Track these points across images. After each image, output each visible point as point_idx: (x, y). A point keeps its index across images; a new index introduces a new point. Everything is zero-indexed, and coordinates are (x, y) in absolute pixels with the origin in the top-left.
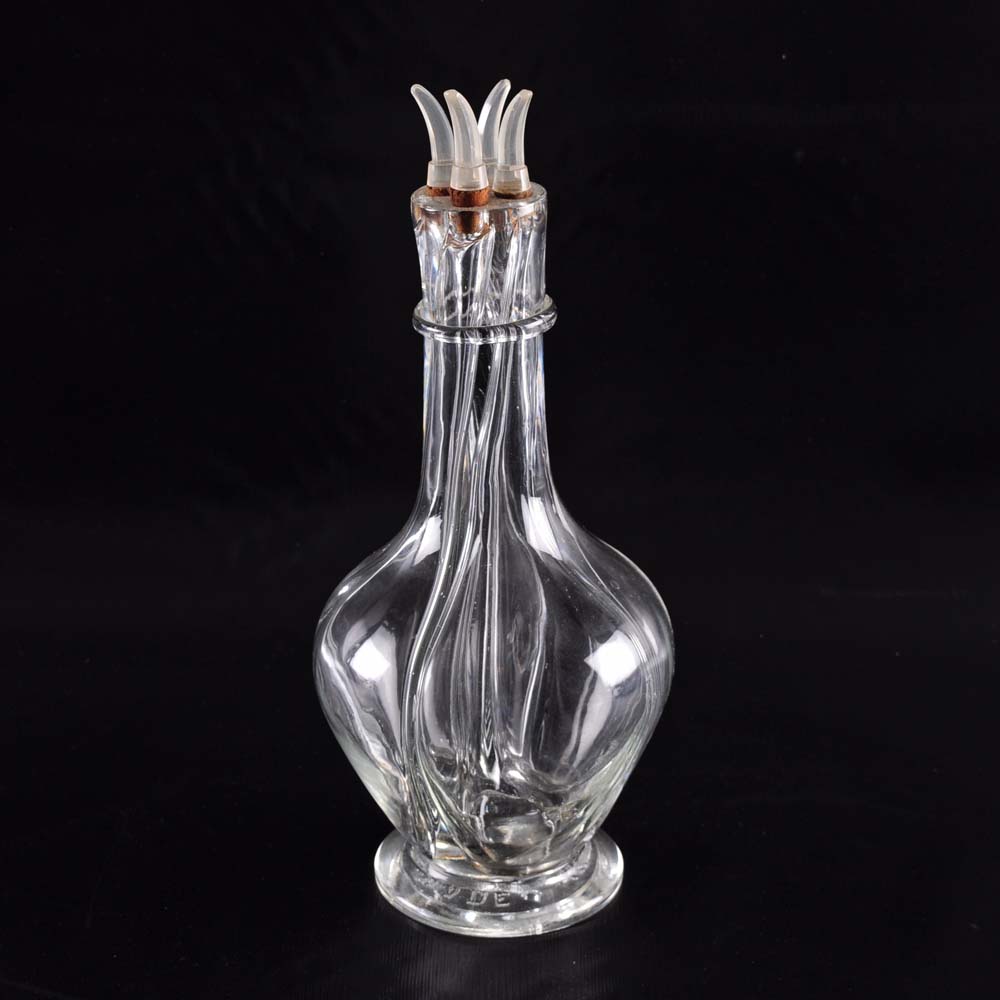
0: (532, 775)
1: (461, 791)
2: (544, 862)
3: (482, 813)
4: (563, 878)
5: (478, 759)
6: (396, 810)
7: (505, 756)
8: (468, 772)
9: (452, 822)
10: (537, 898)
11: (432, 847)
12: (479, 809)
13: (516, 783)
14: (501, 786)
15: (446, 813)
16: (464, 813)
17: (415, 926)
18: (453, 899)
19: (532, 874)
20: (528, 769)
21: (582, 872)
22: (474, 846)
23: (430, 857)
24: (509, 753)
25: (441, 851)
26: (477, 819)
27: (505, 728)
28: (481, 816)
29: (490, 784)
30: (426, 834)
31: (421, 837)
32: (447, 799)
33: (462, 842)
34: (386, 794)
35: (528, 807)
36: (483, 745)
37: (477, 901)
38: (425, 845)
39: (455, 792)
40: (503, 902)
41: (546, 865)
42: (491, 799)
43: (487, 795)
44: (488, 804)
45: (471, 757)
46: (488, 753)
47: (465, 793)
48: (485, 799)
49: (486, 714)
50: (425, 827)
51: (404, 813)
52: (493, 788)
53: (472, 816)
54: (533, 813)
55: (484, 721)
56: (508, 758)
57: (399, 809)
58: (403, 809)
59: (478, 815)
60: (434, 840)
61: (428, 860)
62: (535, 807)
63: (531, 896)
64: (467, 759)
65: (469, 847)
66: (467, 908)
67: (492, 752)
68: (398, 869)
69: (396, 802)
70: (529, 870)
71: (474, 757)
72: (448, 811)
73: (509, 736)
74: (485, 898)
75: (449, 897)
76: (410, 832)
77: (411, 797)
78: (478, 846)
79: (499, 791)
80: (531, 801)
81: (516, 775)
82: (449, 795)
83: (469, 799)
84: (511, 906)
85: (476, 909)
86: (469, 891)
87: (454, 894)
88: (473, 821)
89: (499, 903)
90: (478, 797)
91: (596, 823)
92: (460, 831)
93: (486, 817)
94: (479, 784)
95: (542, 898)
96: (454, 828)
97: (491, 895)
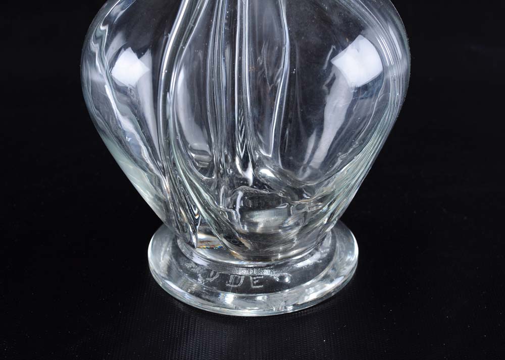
0: (281, 173)
1: (218, 188)
2: (293, 249)
3: (238, 207)
4: (309, 262)
5: (234, 160)
6: (160, 206)
7: (258, 156)
8: (225, 171)
9: (210, 216)
10: (287, 280)
11: (194, 237)
12: (235, 203)
13: (267, 181)
14: (254, 184)
15: (204, 208)
16: (221, 207)
17: (181, 307)
18: (214, 282)
19: (282, 259)
20: (277, 168)
21: (325, 255)
22: (230, 237)
23: (193, 246)
24: (260, 154)
25: (202, 242)
26: (234, 212)
27: (256, 135)
28: (237, 210)
29: (245, 181)
30: (187, 227)
31: (184, 229)
32: (205, 195)
33: (219, 233)
34: (152, 193)
35: (279, 201)
36: (238, 148)
37: (235, 284)
38: (188, 236)
39: (212, 188)
40: (257, 284)
41: (295, 252)
42: (245, 194)
43: (242, 190)
44: (243, 199)
45: (226, 157)
46: (242, 155)
47: (222, 190)
48: (240, 194)
49: (239, 122)
50: (186, 221)
51: (168, 209)
52: (247, 185)
53: (229, 210)
54: (283, 207)
55: (238, 127)
56: (259, 158)
57: (162, 205)
58: (166, 204)
59: (234, 209)
60: (195, 232)
61: (192, 249)
62: (285, 201)
63: (282, 278)
64: (223, 160)
65: (226, 238)
66: (226, 290)
67: (246, 152)
68: (167, 257)
69: (159, 199)
70: (280, 256)
71: (229, 157)
72: (205, 206)
73: (260, 142)
74: (242, 281)
75: (211, 280)
76: (174, 225)
77: (172, 195)
78: (234, 236)
79: (252, 187)
80: (281, 195)
81: (267, 172)
82: (207, 191)
83: (226, 195)
84: (265, 287)
85: (234, 291)
86: (227, 275)
87: (214, 278)
88: (230, 214)
89: (254, 285)
90: (235, 193)
91: (339, 215)
92: (217, 223)
93: (241, 211)
94: (235, 182)
95: (291, 279)
96: (213, 222)
97: (247, 278)
